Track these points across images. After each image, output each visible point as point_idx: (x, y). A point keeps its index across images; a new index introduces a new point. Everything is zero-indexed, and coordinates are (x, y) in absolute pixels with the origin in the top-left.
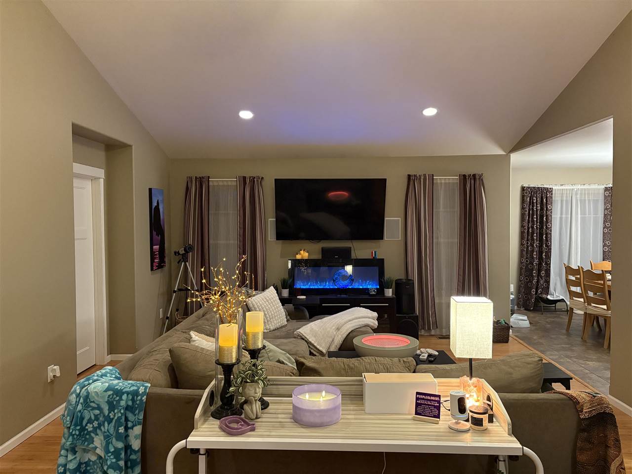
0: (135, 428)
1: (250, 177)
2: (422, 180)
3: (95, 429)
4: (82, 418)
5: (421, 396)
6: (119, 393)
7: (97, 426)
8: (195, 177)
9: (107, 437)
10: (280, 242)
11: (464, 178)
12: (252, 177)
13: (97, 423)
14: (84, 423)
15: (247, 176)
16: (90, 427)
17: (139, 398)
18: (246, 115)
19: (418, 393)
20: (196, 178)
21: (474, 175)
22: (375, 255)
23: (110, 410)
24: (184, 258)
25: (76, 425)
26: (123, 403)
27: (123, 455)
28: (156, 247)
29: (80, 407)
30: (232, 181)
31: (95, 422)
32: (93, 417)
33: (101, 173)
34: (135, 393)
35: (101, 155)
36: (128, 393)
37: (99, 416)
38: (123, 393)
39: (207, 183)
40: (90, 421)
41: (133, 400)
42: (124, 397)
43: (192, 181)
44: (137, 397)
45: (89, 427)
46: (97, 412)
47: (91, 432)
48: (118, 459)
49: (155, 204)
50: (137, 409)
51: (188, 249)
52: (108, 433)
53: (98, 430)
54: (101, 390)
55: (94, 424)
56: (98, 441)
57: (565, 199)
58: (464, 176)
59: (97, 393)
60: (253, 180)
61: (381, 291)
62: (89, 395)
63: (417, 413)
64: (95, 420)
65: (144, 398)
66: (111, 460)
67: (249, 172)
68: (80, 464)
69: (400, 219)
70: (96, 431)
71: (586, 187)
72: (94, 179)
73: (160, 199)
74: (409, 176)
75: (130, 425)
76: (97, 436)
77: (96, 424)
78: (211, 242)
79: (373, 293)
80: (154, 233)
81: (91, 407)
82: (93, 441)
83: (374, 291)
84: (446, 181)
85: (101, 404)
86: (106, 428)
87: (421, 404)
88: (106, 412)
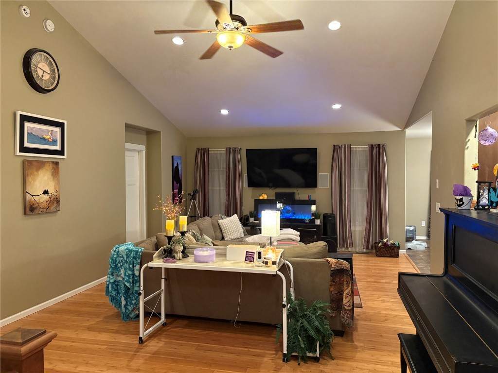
0: (137, 266)
1: (233, 148)
2: (343, 149)
3: (121, 266)
4: (116, 261)
5: (248, 253)
6: (130, 251)
8: (201, 148)
9: (126, 269)
10: (251, 188)
11: (372, 147)
14: (117, 263)
15: (231, 147)
16: (119, 265)
18: (224, 112)
21: (379, 145)
22: (310, 197)
23: (127, 258)
24: (193, 197)
25: (113, 263)
26: (132, 255)
27: (131, 277)
28: (176, 191)
29: (115, 256)
30: (223, 151)
33: (143, 148)
34: (137, 251)
35: (144, 137)
36: (134, 251)
38: (132, 251)
39: (207, 152)
40: (119, 262)
41: (136, 254)
42: (133, 253)
43: (199, 151)
44: (138, 253)
46: (122, 259)
47: (119, 267)
48: (129, 278)
49: (175, 165)
50: (137, 258)
51: (195, 192)
54: (124, 250)
56: (122, 271)
58: (372, 145)
59: (122, 251)
60: (235, 149)
61: (312, 221)
62: (119, 251)
63: (246, 260)
64: (121, 262)
65: (141, 254)
66: (126, 279)
67: (233, 145)
68: (115, 281)
69: (328, 174)
72: (140, 151)
73: (179, 162)
74: (334, 146)
75: (135, 265)
76: (122, 269)
77: (121, 264)
78: (209, 188)
79: (307, 222)
80: (175, 183)
81: (120, 256)
82: (120, 271)
83: (308, 220)
84: (360, 149)
85: (123, 255)
86: (125, 266)
87: (247, 256)
88: (125, 259)
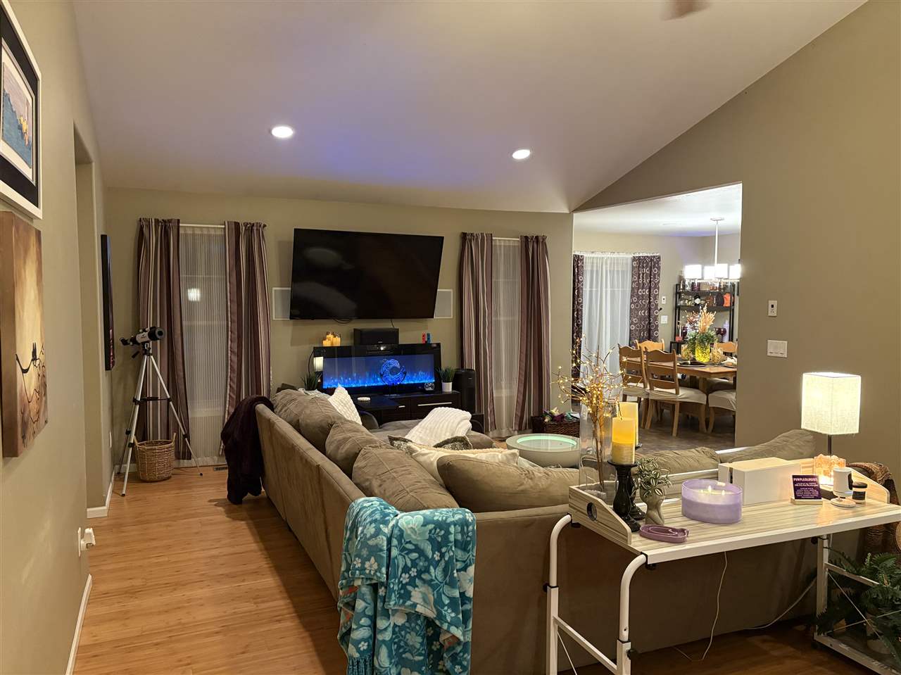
1: (246, 225)
2: (480, 241)
3: (412, 580)
5: (799, 479)
6: (442, 525)
7: (416, 574)
8: (155, 219)
9: (438, 587)
11: (526, 240)
12: (250, 224)
13: (415, 570)
15: (241, 221)
16: (406, 578)
17: (471, 528)
18: (283, 132)
19: (794, 477)
20: (157, 221)
21: (537, 237)
22: (429, 339)
23: (434, 550)
24: (147, 348)
26: (452, 537)
28: (111, 331)
30: (216, 228)
31: (413, 569)
32: (409, 564)
36: (455, 524)
37: (417, 561)
38: (449, 525)
39: (176, 231)
40: (405, 570)
41: (462, 532)
42: (451, 529)
43: (149, 226)
44: (468, 527)
45: (404, 578)
46: (415, 555)
47: (407, 584)
49: (109, 262)
50: (470, 544)
52: (437, 581)
53: (417, 580)
54: (418, 525)
55: (410, 573)
56: (418, 595)
57: (595, 269)
58: (526, 237)
59: (414, 529)
60: (250, 228)
61: (438, 386)
62: (403, 534)
63: (797, 497)
64: (412, 567)
67: (244, 216)
69: (451, 290)
70: (415, 582)
71: (615, 255)
74: (464, 236)
76: (416, 589)
77: (413, 572)
78: (184, 323)
79: (430, 389)
80: (110, 310)
81: (407, 549)
82: (410, 596)
83: (431, 386)
84: (506, 243)
85: (419, 543)
86: (433, 575)
87: (799, 488)
88: (429, 554)
